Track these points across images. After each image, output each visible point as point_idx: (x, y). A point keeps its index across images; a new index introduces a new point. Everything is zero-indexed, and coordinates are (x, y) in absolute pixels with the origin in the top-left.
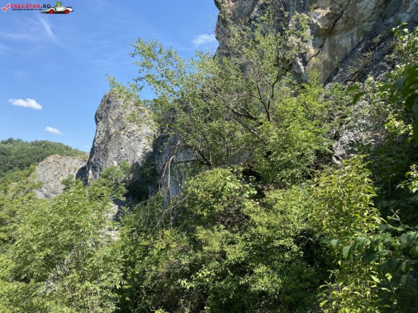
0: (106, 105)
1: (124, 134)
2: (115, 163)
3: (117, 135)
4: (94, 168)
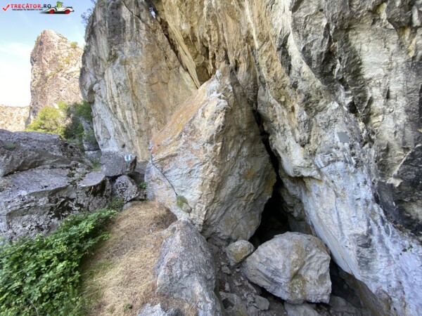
0: (39, 46)
1: (62, 76)
2: (57, 106)
3: (55, 76)
4: (34, 112)
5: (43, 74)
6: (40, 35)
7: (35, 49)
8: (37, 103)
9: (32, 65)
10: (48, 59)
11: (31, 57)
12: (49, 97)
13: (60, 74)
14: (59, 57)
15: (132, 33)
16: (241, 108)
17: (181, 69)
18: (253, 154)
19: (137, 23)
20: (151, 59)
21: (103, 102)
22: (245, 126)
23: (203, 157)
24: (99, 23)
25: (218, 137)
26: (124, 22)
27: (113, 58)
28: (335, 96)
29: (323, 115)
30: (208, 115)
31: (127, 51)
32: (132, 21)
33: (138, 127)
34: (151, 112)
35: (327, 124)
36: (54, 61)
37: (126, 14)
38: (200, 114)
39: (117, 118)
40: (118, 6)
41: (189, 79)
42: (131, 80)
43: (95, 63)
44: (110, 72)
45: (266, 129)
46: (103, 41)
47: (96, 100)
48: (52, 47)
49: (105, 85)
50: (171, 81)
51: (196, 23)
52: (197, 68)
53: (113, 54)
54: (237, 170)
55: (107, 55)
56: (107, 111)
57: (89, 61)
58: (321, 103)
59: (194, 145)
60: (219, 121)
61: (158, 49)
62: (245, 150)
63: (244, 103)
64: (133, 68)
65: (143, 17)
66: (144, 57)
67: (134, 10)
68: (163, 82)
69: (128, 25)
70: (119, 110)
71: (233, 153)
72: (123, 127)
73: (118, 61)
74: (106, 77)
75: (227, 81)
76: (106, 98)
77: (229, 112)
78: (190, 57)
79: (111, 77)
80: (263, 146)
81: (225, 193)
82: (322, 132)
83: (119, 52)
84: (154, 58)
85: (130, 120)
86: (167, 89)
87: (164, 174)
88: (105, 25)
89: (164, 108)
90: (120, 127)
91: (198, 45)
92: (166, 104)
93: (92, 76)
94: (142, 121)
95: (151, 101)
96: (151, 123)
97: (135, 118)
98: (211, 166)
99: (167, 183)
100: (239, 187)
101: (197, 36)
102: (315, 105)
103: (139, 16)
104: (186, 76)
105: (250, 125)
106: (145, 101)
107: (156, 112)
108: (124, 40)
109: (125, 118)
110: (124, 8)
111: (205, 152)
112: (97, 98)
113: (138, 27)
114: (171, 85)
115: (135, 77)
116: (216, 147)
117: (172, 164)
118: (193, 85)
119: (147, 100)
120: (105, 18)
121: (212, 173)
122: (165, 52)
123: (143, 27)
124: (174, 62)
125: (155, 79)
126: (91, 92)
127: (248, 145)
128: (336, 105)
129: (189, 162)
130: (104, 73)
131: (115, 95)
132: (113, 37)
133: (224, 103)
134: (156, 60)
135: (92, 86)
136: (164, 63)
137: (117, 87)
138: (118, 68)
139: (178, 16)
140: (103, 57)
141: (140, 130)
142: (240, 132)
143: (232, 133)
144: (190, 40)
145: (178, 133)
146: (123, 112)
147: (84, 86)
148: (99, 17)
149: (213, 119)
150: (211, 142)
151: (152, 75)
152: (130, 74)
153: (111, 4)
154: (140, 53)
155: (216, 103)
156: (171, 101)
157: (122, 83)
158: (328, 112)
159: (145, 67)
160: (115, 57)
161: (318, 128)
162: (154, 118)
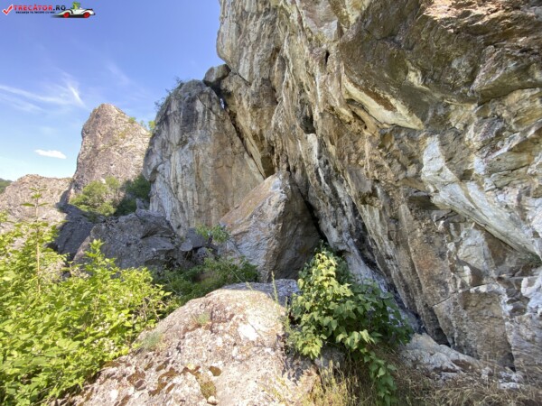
0: (94, 119)
1: (115, 150)
2: (104, 181)
3: (107, 150)
4: (77, 185)
5: (94, 147)
6: (97, 108)
7: (90, 121)
8: (82, 177)
9: (83, 137)
10: (103, 133)
11: (83, 129)
12: (97, 171)
13: (113, 148)
14: (115, 131)
15: (203, 122)
16: (296, 200)
17: (246, 155)
18: (306, 235)
19: (209, 114)
20: (218, 146)
21: (164, 182)
22: (299, 212)
23: (268, 233)
24: (174, 113)
25: (279, 219)
26: (197, 113)
27: (183, 143)
30: (273, 203)
31: (196, 138)
32: (204, 113)
33: (198, 207)
34: (213, 194)
36: (109, 135)
37: (199, 106)
38: (267, 202)
39: (177, 198)
40: (193, 100)
41: (254, 165)
42: (198, 163)
43: (164, 146)
44: (178, 154)
45: (316, 215)
46: (175, 129)
47: (158, 179)
48: (109, 121)
49: (170, 166)
50: (236, 165)
51: (264, 127)
52: (263, 158)
53: (184, 140)
54: (294, 245)
55: (177, 141)
56: (167, 191)
57: (157, 144)
59: (262, 225)
60: (281, 208)
61: (225, 137)
62: (300, 230)
63: (299, 197)
64: (201, 153)
65: (214, 109)
66: (212, 144)
67: (207, 104)
68: (227, 166)
69: (200, 116)
70: (180, 191)
71: (290, 232)
72: (181, 207)
73: (187, 146)
74: (172, 159)
75: (287, 182)
76: (169, 178)
77: (288, 203)
78: (257, 149)
79: (177, 160)
80: (314, 228)
81: (284, 262)
83: (190, 139)
84: (221, 144)
85: (190, 201)
86: (230, 172)
87: (237, 246)
88: (179, 115)
89: (226, 190)
90: (178, 207)
91: (265, 144)
92: (229, 186)
93: (158, 157)
94: (203, 201)
95: (213, 184)
96: (211, 204)
97: (196, 199)
98: (274, 240)
99: (239, 254)
100: (296, 259)
101: (265, 136)
103: (211, 109)
104: (250, 162)
105: (304, 212)
106: (208, 183)
107: (217, 194)
108: (196, 128)
109: (185, 198)
110: (198, 102)
111: (270, 229)
112: (159, 178)
113: (209, 118)
114: (234, 169)
115: (201, 161)
116: (279, 226)
117: (244, 239)
118: (256, 170)
119: (210, 182)
120: (180, 109)
121: (274, 245)
122: (231, 139)
123: (214, 117)
124: (240, 148)
125: (221, 163)
126: (155, 171)
127: (302, 227)
129: (258, 237)
130: (170, 156)
131: (179, 176)
132: (186, 126)
133: (284, 196)
134: (223, 145)
135: (157, 166)
136: (230, 149)
137: (183, 169)
138: (187, 152)
139: (249, 118)
140: (173, 142)
141: (199, 211)
142: (296, 217)
143: (290, 217)
144: (259, 138)
145: (248, 216)
146: (184, 192)
147: (149, 166)
148: (174, 107)
149: (277, 207)
150: (274, 222)
151: (218, 160)
152: (197, 158)
153: (187, 99)
154: (209, 140)
155: (279, 196)
156: (234, 183)
157: (188, 166)
159: (212, 152)
160: (186, 142)
162: (215, 200)
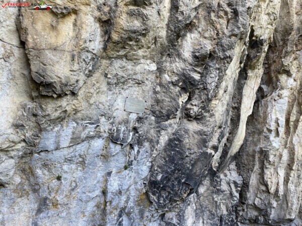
28: (162, 58)
29: (129, 67)
35: (122, 80)
58: (141, 52)
82: (104, 87)
102: (135, 48)
128: (153, 67)
158: (138, 68)
161: (102, 78)
